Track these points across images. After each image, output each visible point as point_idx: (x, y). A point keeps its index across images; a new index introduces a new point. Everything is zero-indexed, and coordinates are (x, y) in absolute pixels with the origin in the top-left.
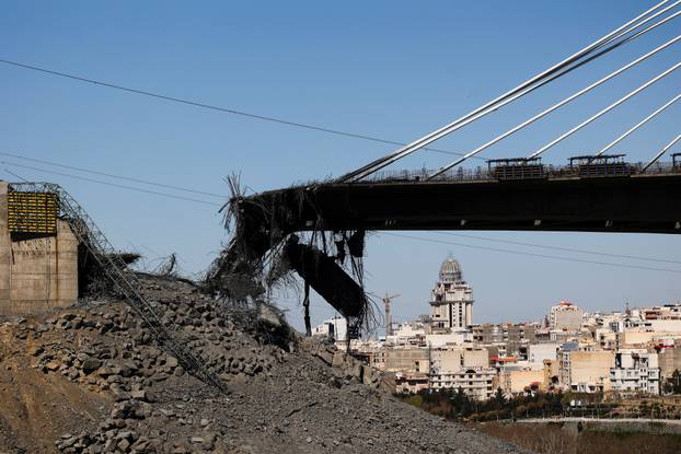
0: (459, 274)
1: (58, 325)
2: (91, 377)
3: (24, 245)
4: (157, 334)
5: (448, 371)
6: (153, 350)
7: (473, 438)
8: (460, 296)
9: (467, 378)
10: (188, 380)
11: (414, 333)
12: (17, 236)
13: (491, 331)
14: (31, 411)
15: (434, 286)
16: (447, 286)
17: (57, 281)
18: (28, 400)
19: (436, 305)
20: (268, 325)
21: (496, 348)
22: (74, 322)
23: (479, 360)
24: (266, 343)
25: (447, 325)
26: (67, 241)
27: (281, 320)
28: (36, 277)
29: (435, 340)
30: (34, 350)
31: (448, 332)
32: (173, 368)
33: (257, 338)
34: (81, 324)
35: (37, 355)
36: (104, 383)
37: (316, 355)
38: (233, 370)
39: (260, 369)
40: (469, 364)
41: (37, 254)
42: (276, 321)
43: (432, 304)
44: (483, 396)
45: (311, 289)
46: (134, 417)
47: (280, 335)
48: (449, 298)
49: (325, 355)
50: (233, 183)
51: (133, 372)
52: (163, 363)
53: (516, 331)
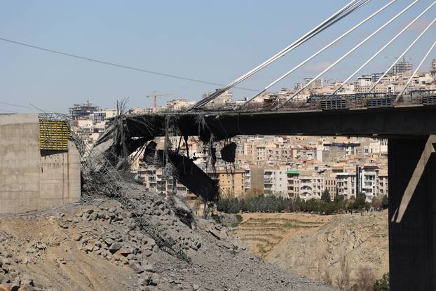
1: (84, 218)
2: (116, 255)
3: (49, 159)
6: (139, 234)
10: (163, 254)
12: (44, 153)
14: (93, 282)
17: (68, 185)
20: (183, 211)
22: (94, 215)
26: (74, 155)
28: (56, 182)
30: (76, 237)
32: (153, 246)
34: (98, 217)
35: (79, 240)
36: (125, 259)
37: (209, 231)
38: (186, 246)
39: (199, 246)
41: (56, 165)
42: (187, 209)
49: (215, 232)
52: (146, 243)
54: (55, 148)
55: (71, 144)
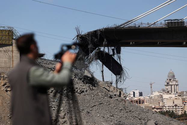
0: (174, 76)
8: (174, 83)
9: (175, 107)
11: (159, 94)
13: (183, 93)
15: (166, 80)
16: (170, 80)
17: (13, 61)
19: (167, 86)
20: (87, 77)
21: (185, 98)
23: (179, 102)
24: (86, 83)
25: (170, 92)
27: (92, 75)
28: (5, 59)
29: (166, 96)
30: (2, 84)
31: (170, 94)
32: (52, 91)
33: (83, 81)
35: (4, 85)
37: (104, 88)
39: (83, 92)
40: (175, 103)
42: (90, 76)
43: (165, 85)
44: (180, 114)
45: (104, 66)
47: (91, 81)
48: (170, 83)
49: (107, 88)
50: (78, 30)
54: (4, 43)
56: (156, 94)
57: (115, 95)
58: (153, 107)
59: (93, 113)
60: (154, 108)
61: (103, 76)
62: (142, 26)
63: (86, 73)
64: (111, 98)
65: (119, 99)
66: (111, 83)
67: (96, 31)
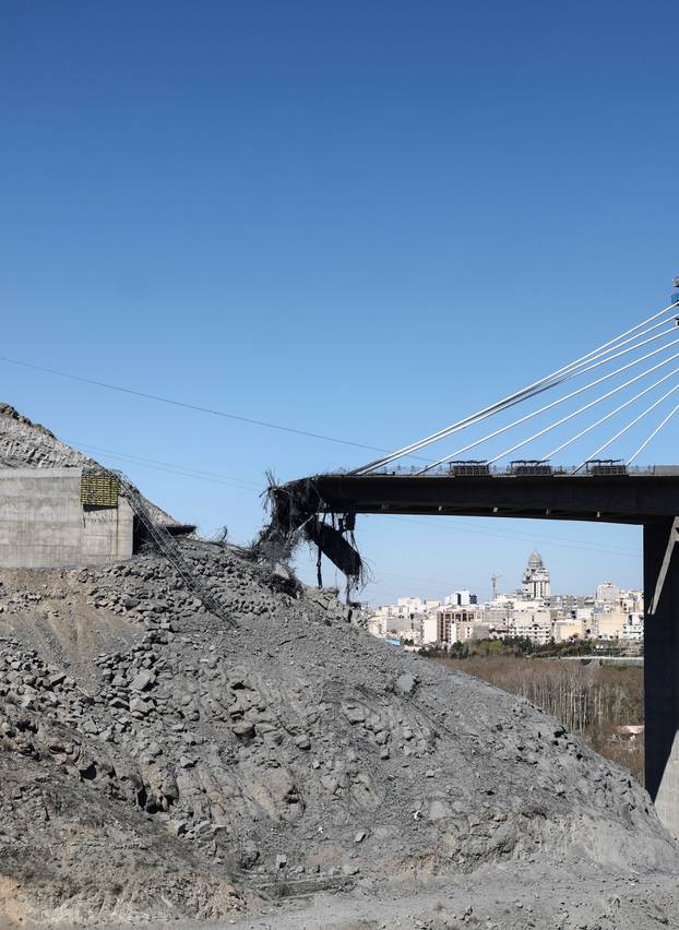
0: (541, 564)
1: (112, 573)
2: (131, 613)
3: (93, 514)
4: (188, 582)
5: (521, 626)
6: (184, 594)
7: (424, 665)
8: (541, 577)
9: (533, 629)
10: (209, 616)
11: (506, 601)
12: (88, 508)
13: (555, 600)
14: (80, 635)
15: (525, 570)
16: (533, 571)
17: (117, 541)
18: (79, 627)
19: (527, 583)
20: (280, 578)
21: (556, 611)
22: (124, 571)
23: (544, 619)
24: (278, 592)
25: (532, 596)
26: (126, 512)
27: (290, 576)
28: (101, 538)
29: (519, 605)
30: (90, 591)
31: (533, 600)
32: (198, 608)
33: (271, 587)
34: (129, 573)
35: (91, 595)
36: (140, 616)
38: (244, 609)
39: (266, 610)
40: (536, 621)
41: (102, 521)
42: (286, 576)
43: (524, 582)
44: (543, 641)
45: (323, 555)
46: (159, 642)
47: (290, 586)
48: (534, 578)
49: (323, 602)
51: (164, 610)
52: (191, 603)
53: (572, 600)
54: (100, 503)
55: (121, 500)
56: (502, 600)
57: (338, 618)
58: (491, 627)
59: (281, 657)
60: (494, 630)
61: (319, 575)
62: (399, 473)
63: (279, 570)
64: (329, 624)
65: (345, 626)
66: (337, 592)
67: (302, 481)
